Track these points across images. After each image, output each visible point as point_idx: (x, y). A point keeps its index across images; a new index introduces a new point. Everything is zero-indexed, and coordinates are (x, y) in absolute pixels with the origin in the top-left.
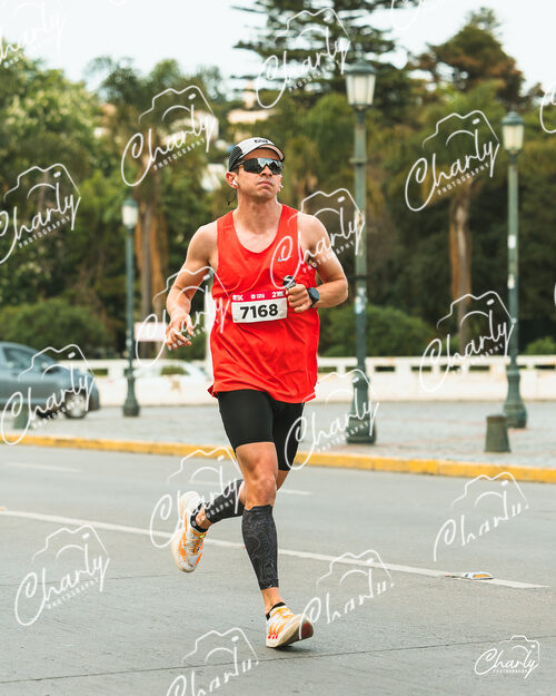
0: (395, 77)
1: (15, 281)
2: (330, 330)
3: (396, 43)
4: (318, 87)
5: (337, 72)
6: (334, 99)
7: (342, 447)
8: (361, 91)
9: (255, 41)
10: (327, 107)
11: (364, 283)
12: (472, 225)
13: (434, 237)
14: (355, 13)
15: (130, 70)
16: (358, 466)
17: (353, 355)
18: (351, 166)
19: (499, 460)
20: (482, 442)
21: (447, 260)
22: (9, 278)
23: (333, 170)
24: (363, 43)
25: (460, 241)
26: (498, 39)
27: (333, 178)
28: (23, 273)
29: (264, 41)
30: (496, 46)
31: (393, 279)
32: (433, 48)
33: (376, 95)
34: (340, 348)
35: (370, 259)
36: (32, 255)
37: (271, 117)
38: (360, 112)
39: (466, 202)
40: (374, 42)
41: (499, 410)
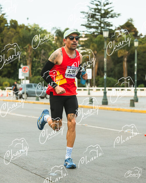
0: (113, 32)
1: (37, 71)
2: (99, 82)
3: (113, 25)
4: (97, 33)
5: (101, 31)
6: (101, 36)
7: (101, 105)
8: (106, 34)
9: (85, 24)
10: (99, 37)
11: (106, 73)
12: (128, 61)
13: (120, 64)
14: (105, 19)
15: (60, 30)
16: (104, 109)
17: (104, 87)
18: (104, 49)
19: (132, 109)
20: (129, 105)
21: (123, 68)
22: (35, 70)
23: (100, 50)
24: (106, 25)
25: (125, 65)
26: (133, 24)
27: (100, 52)
28: (38, 70)
29: (87, 24)
30: (133, 26)
31: (112, 72)
32: (120, 26)
33: (109, 35)
34: (101, 86)
35: (107, 68)
36: (40, 66)
37: (88, 40)
38: (106, 38)
39: (127, 57)
40: (109, 25)
41: (133, 98)
